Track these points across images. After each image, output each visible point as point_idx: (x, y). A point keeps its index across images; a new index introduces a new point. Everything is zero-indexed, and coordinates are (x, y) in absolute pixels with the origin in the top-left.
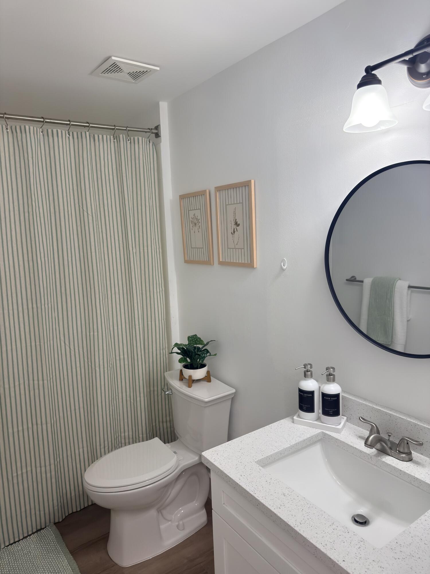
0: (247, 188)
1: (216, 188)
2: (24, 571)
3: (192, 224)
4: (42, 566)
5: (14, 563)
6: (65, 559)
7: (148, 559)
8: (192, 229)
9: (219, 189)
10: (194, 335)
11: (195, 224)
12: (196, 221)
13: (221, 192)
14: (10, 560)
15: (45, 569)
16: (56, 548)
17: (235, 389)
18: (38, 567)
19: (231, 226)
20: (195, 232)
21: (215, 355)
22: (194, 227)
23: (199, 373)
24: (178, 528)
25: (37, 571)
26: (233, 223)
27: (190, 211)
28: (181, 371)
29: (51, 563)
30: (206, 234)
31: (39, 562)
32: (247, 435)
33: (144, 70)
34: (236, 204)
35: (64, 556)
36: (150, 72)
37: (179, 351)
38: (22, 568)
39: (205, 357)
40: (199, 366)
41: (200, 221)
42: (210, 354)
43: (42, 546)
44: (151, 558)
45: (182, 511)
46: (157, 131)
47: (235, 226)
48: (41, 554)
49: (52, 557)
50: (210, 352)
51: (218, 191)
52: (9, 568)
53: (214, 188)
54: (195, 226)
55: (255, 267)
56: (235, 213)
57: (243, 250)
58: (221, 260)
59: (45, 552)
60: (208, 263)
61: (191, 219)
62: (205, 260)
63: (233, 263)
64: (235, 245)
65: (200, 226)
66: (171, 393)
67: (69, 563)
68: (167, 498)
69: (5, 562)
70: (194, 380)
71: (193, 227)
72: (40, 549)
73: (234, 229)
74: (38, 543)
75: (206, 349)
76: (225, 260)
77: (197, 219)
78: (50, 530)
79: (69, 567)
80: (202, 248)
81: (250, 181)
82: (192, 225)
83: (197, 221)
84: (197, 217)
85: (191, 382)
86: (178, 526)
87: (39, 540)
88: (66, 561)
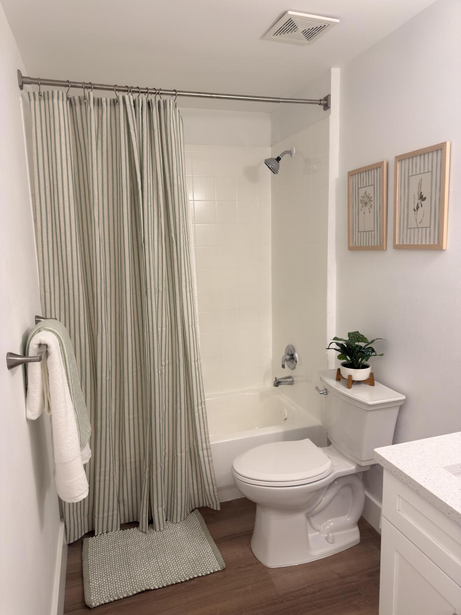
0: (439, 152)
1: (396, 157)
2: (171, 548)
3: (361, 203)
4: (188, 547)
5: (162, 539)
6: (209, 546)
7: (294, 565)
8: (361, 210)
9: (400, 159)
10: (356, 332)
11: (366, 203)
12: (366, 200)
13: (403, 162)
14: (158, 536)
15: (191, 552)
16: (201, 534)
17: (405, 395)
18: (184, 548)
19: (414, 200)
20: (364, 213)
21: (382, 355)
22: (364, 207)
23: (361, 374)
24: (327, 541)
25: (183, 552)
26: (417, 197)
27: (360, 189)
28: (339, 370)
29: (196, 547)
30: (380, 214)
31: (185, 544)
32: (429, 439)
33: (321, 25)
34: (422, 173)
35: (209, 543)
36: (329, 26)
37: (338, 348)
38: (169, 546)
39: (370, 356)
40: (361, 366)
41: (372, 199)
42: (376, 353)
43: (187, 529)
44: (296, 564)
45: (332, 524)
46: (326, 102)
47: (419, 201)
48: (187, 537)
49: (197, 542)
50: (376, 352)
51: (399, 161)
52: (158, 543)
53: (394, 158)
54: (365, 205)
55: (444, 249)
56: (420, 185)
57: (428, 229)
58: (397, 244)
59: (190, 536)
60: (380, 247)
61: (360, 198)
62: (376, 245)
63: (414, 245)
64: (418, 224)
65: (371, 205)
66: (326, 394)
67: (213, 551)
68: (317, 505)
69: (154, 537)
70: (355, 381)
71: (362, 207)
72: (186, 532)
73: (418, 204)
74: (183, 526)
75: (370, 347)
76: (403, 242)
77: (368, 197)
78: (195, 516)
79: (213, 555)
80: (372, 231)
81: (445, 143)
82: (362, 205)
83: (369, 199)
84: (369, 194)
85: (351, 383)
86: (327, 539)
87: (185, 524)
88: (210, 548)
